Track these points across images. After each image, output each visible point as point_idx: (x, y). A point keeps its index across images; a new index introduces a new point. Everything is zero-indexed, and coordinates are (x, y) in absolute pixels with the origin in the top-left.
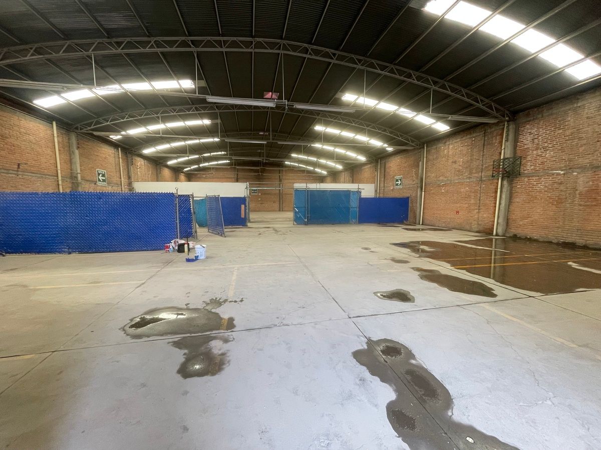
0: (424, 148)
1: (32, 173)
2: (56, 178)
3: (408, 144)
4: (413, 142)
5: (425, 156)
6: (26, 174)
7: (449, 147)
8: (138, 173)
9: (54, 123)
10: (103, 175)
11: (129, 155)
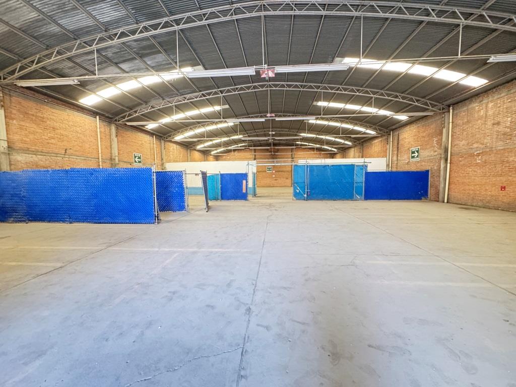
0: (449, 112)
1: (77, 156)
2: (97, 160)
3: (428, 109)
4: (434, 106)
5: (451, 121)
6: (71, 157)
7: (487, 107)
8: (171, 156)
9: (98, 117)
10: (139, 158)
11: (163, 142)
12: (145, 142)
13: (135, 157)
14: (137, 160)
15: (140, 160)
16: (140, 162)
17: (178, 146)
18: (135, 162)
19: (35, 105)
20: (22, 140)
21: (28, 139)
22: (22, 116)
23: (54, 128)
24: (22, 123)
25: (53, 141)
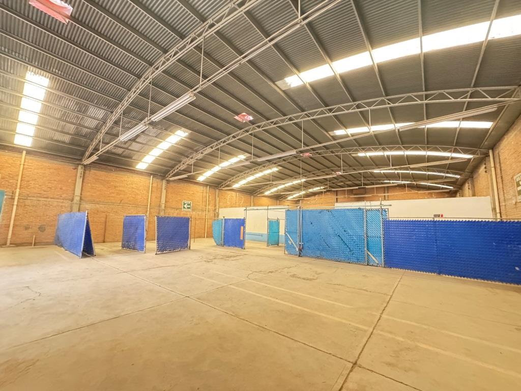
1: (129, 204)
6: (125, 205)
8: (228, 202)
9: (152, 176)
10: (188, 205)
11: (217, 191)
12: (197, 192)
13: (184, 204)
14: (185, 206)
15: (189, 206)
16: (188, 208)
17: (237, 194)
18: (184, 208)
19: (105, 174)
20: (92, 195)
21: (96, 195)
22: (94, 181)
23: (115, 187)
24: (94, 185)
25: (113, 195)
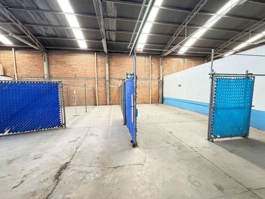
1: (82, 78)
2: (95, 79)
6: (79, 79)
9: (95, 53)
10: (131, 75)
12: (139, 62)
13: (127, 75)
14: (129, 77)
19: (61, 56)
20: (56, 73)
21: (58, 73)
22: (56, 63)
23: (70, 65)
24: (56, 66)
25: (69, 72)
